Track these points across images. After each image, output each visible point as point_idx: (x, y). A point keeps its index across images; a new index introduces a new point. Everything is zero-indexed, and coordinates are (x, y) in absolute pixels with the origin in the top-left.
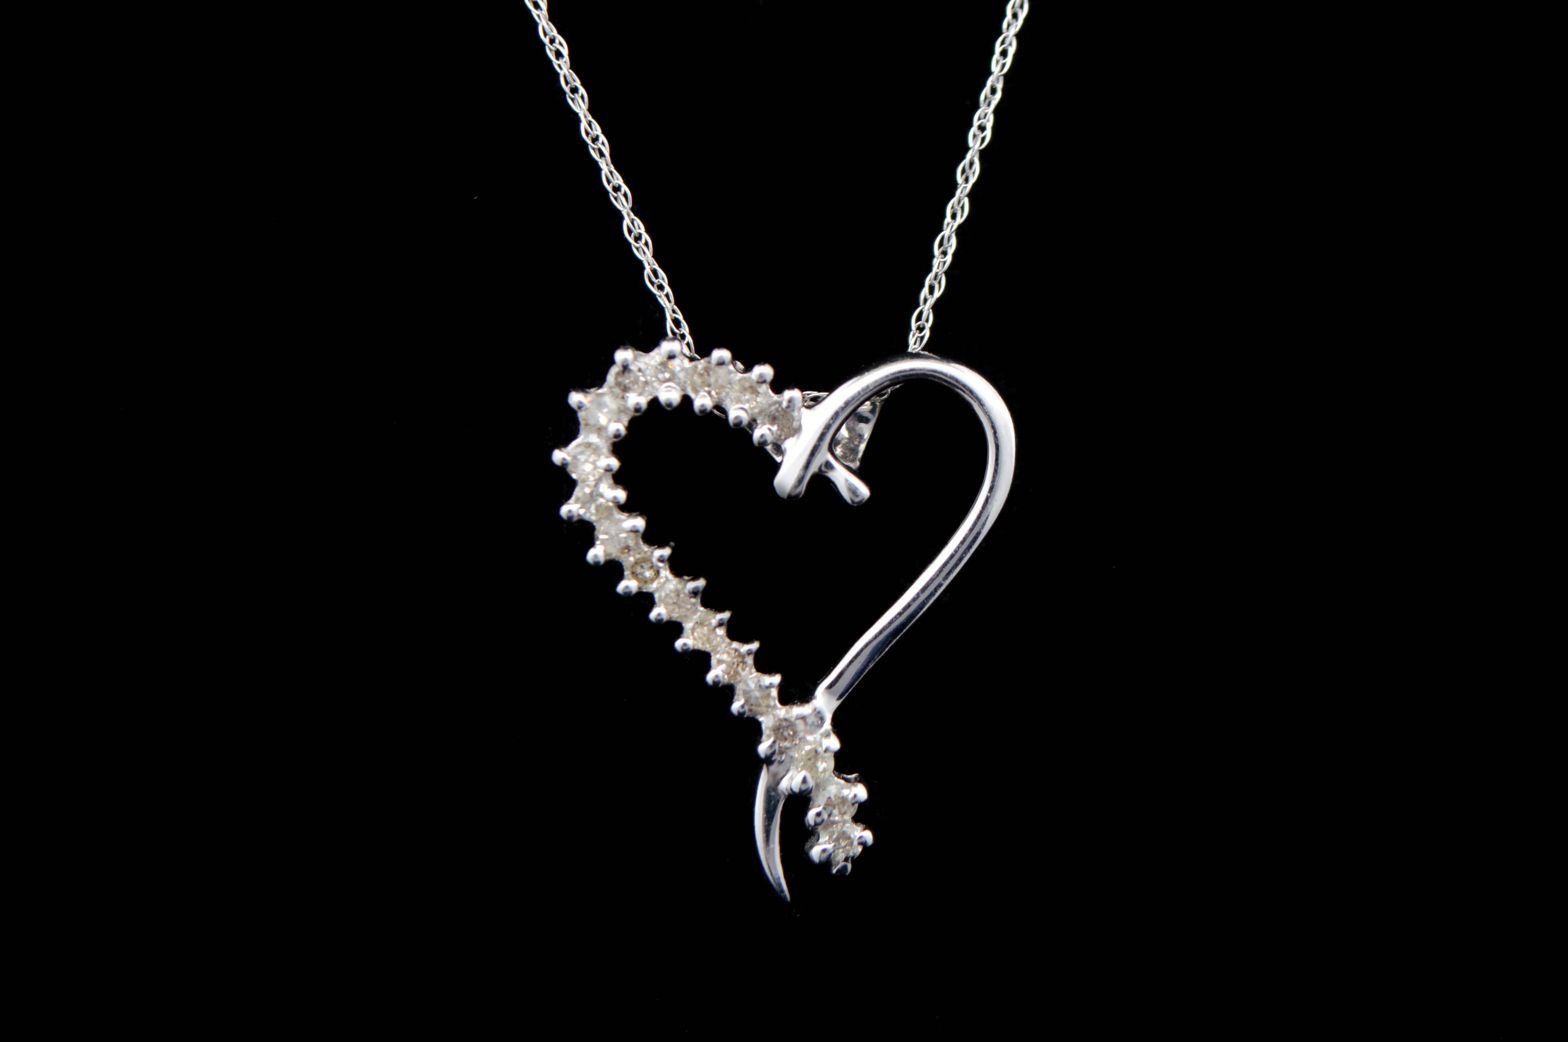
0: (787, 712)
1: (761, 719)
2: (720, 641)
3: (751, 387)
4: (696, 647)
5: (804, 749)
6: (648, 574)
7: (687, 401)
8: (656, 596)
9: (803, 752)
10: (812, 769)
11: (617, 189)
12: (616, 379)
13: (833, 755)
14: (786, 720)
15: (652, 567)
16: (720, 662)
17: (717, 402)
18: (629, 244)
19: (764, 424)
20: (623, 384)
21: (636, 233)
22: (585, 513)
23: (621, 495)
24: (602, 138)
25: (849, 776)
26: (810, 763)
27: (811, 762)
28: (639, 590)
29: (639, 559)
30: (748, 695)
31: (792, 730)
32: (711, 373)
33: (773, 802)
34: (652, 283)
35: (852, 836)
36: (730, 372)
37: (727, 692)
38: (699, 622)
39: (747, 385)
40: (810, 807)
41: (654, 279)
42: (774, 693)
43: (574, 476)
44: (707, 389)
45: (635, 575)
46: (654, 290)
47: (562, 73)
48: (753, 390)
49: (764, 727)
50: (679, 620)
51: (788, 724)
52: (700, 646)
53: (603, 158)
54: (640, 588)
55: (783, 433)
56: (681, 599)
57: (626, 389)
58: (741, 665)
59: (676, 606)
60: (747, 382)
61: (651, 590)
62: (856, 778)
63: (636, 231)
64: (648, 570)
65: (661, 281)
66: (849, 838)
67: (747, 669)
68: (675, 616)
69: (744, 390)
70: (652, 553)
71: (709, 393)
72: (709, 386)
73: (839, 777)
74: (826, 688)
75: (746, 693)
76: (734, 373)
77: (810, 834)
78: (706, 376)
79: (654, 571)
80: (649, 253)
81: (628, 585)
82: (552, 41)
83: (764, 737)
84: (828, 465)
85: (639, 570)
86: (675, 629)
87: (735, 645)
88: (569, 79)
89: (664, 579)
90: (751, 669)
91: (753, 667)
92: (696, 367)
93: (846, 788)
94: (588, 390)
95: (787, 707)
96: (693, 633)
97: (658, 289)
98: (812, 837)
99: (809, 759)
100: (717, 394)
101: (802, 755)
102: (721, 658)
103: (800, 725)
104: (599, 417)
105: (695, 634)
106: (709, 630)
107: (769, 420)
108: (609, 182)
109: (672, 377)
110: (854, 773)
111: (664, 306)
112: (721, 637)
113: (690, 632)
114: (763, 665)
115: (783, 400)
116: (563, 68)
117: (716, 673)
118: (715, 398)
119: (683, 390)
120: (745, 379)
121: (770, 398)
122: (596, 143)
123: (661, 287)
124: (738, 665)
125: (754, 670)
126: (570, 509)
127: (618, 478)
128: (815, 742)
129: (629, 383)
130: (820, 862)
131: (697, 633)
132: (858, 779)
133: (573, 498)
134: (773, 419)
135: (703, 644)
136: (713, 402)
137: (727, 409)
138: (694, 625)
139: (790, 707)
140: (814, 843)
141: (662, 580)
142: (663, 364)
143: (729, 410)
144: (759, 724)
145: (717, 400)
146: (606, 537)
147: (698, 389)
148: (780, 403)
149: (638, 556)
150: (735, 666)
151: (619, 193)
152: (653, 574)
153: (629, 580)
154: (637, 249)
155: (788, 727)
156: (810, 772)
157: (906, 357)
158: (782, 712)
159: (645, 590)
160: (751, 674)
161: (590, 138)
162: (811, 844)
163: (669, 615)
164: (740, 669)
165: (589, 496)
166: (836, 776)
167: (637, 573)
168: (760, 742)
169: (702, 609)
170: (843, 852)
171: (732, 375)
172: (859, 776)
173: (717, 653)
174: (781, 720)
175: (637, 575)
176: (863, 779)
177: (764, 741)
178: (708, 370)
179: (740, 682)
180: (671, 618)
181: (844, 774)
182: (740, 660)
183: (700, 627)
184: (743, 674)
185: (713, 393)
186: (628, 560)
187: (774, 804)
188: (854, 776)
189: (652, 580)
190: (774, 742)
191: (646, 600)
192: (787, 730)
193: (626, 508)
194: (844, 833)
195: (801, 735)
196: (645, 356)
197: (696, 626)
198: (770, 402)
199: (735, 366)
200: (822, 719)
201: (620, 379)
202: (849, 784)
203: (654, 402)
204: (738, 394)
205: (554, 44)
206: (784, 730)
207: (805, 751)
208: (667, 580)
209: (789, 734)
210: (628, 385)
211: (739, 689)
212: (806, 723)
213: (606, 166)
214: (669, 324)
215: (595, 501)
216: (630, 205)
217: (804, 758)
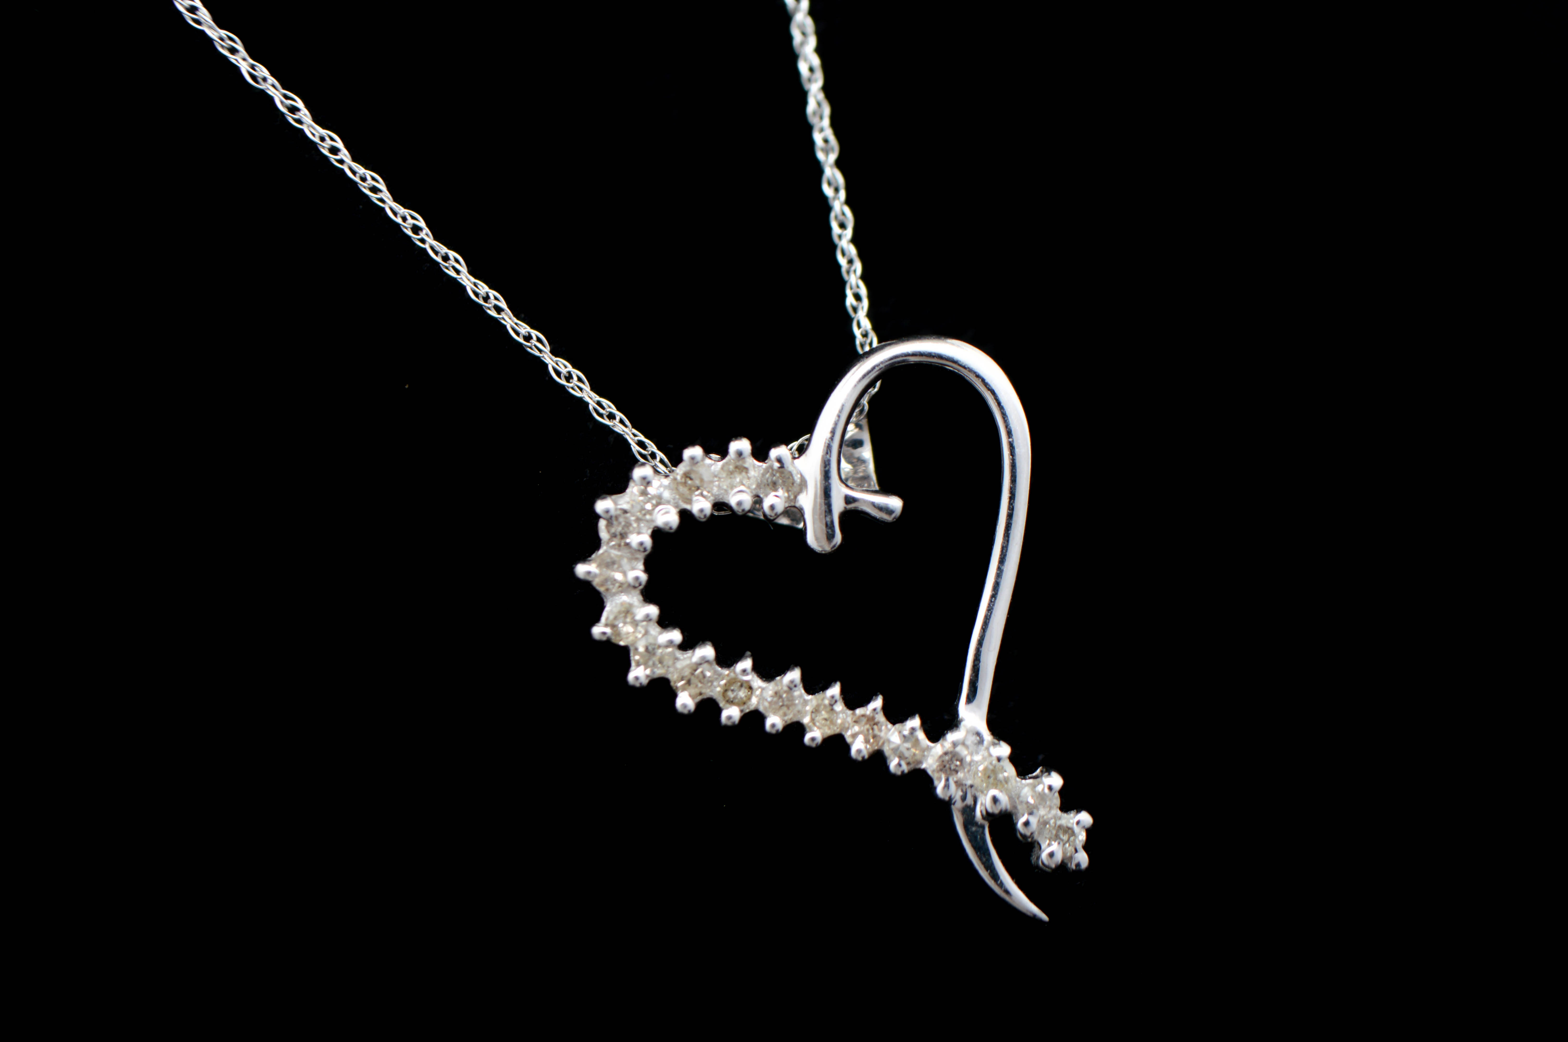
0: (942, 746)
1: (924, 766)
2: (843, 717)
3: (736, 467)
4: (826, 736)
5: (978, 771)
6: (742, 694)
7: (685, 514)
8: (761, 709)
9: (980, 774)
10: (997, 784)
11: (528, 338)
12: (609, 532)
13: (1008, 760)
14: (946, 754)
15: (741, 686)
16: (854, 736)
17: (714, 500)
18: (563, 387)
19: (767, 495)
20: (618, 533)
21: (565, 373)
22: (652, 671)
23: (676, 636)
24: (492, 293)
25: (1034, 774)
26: (991, 780)
27: (992, 778)
28: (742, 714)
29: (725, 684)
30: (898, 752)
31: (957, 760)
32: (693, 476)
33: (979, 837)
34: (601, 415)
35: (1070, 825)
36: (710, 465)
37: (878, 758)
38: (814, 710)
39: (731, 467)
40: (1015, 822)
41: (601, 411)
42: (921, 735)
43: (622, 643)
44: (697, 493)
45: (731, 702)
46: (606, 422)
47: (427, 246)
48: (739, 469)
49: (930, 772)
50: (795, 720)
51: (950, 756)
52: (829, 732)
53: (503, 313)
54: (742, 711)
55: (790, 493)
56: (785, 699)
57: (623, 536)
58: (875, 727)
59: (785, 709)
60: (730, 465)
61: (752, 708)
62: (1042, 771)
63: (564, 371)
64: (740, 690)
65: (609, 410)
66: (1069, 828)
67: (883, 728)
68: (791, 717)
69: (731, 473)
70: (735, 672)
71: (702, 495)
72: (698, 488)
73: (1025, 779)
74: (966, 704)
75: (896, 750)
76: (713, 464)
77: (1030, 846)
78: (690, 482)
79: (746, 688)
80: (587, 387)
81: (731, 714)
82: (404, 219)
83: (936, 782)
84: (848, 500)
85: (731, 695)
86: (796, 729)
87: (859, 711)
88: (437, 249)
89: (760, 690)
90: (886, 726)
91: (888, 723)
92: (675, 479)
93: (1039, 784)
94: (589, 559)
95: (941, 741)
96: (814, 724)
97: (610, 420)
98: (1034, 850)
99: (989, 777)
100: (709, 492)
101: (980, 777)
102: (853, 732)
103: (962, 751)
104: (614, 576)
105: (818, 724)
106: (827, 712)
107: (771, 489)
108: (518, 334)
109: (658, 501)
110: (1037, 769)
111: (622, 433)
112: (842, 712)
113: (811, 724)
114: (895, 715)
115: (772, 461)
116: (427, 240)
117: (859, 747)
118: (710, 497)
119: (676, 507)
120: (726, 463)
121: (761, 468)
122: (488, 301)
123: (611, 416)
124: (873, 729)
125: (890, 726)
126: (638, 674)
127: (664, 622)
128: (984, 759)
129: (623, 529)
130: (1056, 866)
131: (818, 722)
132: (1044, 770)
133: (633, 664)
134: (774, 486)
135: (829, 728)
136: (709, 501)
137: (726, 501)
138: (811, 716)
139: (943, 740)
140: (1038, 853)
141: (758, 692)
142: (644, 493)
143: (729, 501)
144: (924, 772)
145: (712, 498)
146: (683, 682)
147: (689, 497)
148: (771, 467)
149: (723, 682)
150: (871, 731)
151: (532, 341)
152: (747, 691)
153: (727, 708)
154: (573, 388)
155: (951, 759)
156: (996, 788)
157: (862, 359)
158: (938, 749)
159: (747, 711)
160: (889, 730)
161: (481, 299)
162: (1036, 855)
163: (783, 720)
164: (876, 732)
165: (646, 653)
166: (1022, 779)
167: (732, 700)
168: (935, 788)
169: (810, 697)
170: (1069, 845)
171: (713, 468)
172: (1043, 768)
173: (848, 729)
174: (941, 757)
175: (732, 702)
176: (1049, 768)
177: (938, 785)
178: (688, 475)
179: (883, 743)
180: (786, 722)
181: (1028, 774)
182: (872, 723)
183: (818, 715)
184: (882, 734)
185: (705, 493)
186: (715, 691)
187: (980, 838)
188: (1038, 771)
189: (749, 698)
190: (947, 780)
191: (754, 718)
192: (953, 762)
193: (687, 645)
194: (1060, 827)
195: (968, 759)
196: (624, 495)
197: (814, 715)
198: (762, 472)
199: (710, 458)
200: (978, 734)
201: (613, 530)
202: (1039, 780)
203: (657, 534)
204: (729, 481)
205: (407, 222)
206: (950, 764)
207: (980, 772)
208: (763, 689)
209: (957, 766)
210: (623, 531)
211: (887, 750)
212: (967, 747)
213: (508, 320)
214: (635, 448)
215: (654, 654)
216: (548, 348)
217: (983, 779)
